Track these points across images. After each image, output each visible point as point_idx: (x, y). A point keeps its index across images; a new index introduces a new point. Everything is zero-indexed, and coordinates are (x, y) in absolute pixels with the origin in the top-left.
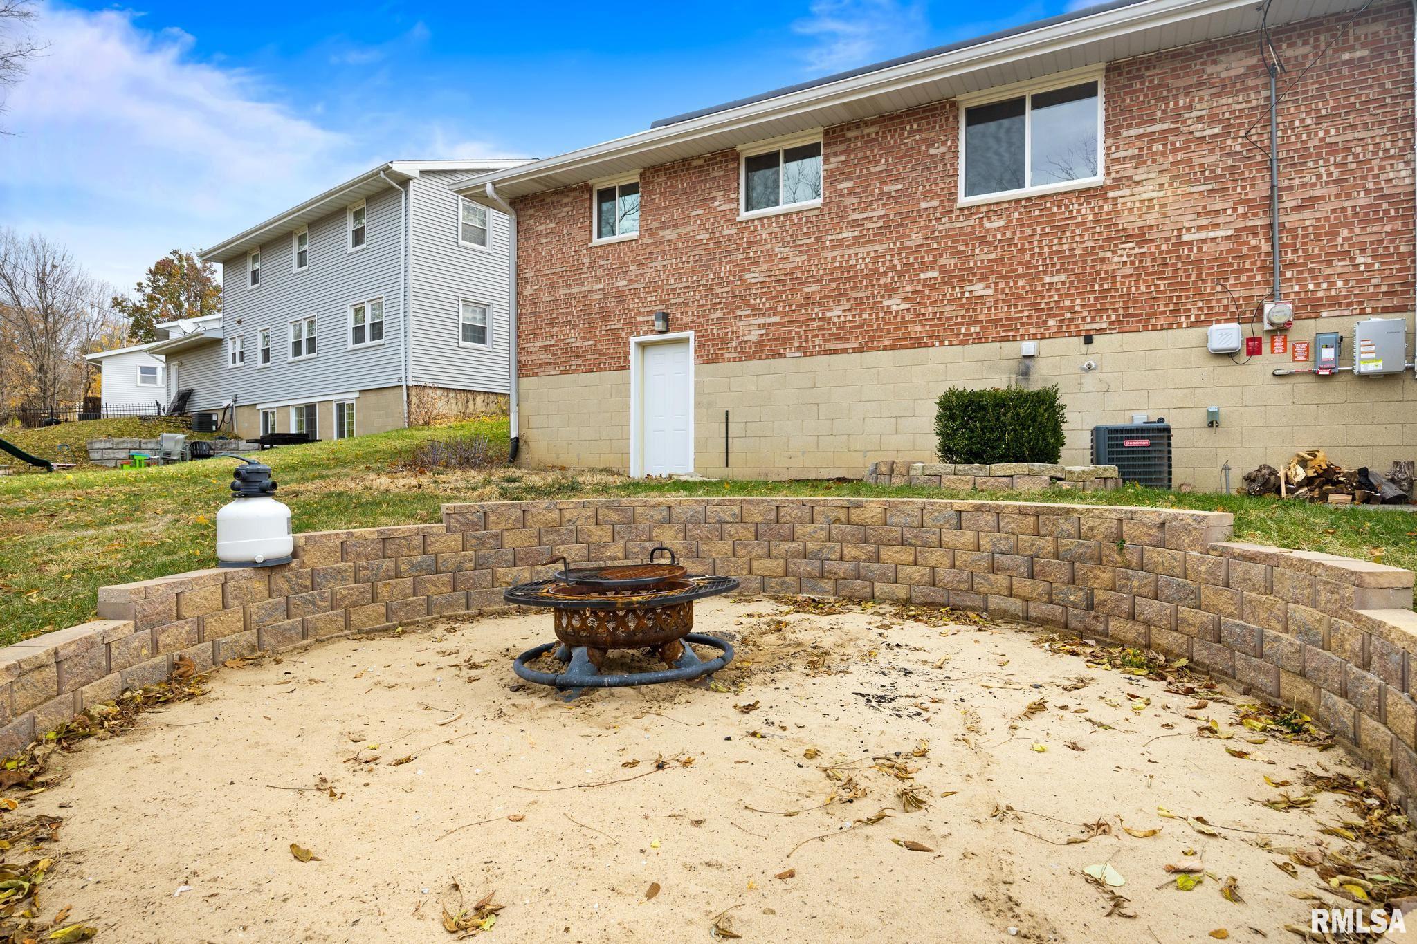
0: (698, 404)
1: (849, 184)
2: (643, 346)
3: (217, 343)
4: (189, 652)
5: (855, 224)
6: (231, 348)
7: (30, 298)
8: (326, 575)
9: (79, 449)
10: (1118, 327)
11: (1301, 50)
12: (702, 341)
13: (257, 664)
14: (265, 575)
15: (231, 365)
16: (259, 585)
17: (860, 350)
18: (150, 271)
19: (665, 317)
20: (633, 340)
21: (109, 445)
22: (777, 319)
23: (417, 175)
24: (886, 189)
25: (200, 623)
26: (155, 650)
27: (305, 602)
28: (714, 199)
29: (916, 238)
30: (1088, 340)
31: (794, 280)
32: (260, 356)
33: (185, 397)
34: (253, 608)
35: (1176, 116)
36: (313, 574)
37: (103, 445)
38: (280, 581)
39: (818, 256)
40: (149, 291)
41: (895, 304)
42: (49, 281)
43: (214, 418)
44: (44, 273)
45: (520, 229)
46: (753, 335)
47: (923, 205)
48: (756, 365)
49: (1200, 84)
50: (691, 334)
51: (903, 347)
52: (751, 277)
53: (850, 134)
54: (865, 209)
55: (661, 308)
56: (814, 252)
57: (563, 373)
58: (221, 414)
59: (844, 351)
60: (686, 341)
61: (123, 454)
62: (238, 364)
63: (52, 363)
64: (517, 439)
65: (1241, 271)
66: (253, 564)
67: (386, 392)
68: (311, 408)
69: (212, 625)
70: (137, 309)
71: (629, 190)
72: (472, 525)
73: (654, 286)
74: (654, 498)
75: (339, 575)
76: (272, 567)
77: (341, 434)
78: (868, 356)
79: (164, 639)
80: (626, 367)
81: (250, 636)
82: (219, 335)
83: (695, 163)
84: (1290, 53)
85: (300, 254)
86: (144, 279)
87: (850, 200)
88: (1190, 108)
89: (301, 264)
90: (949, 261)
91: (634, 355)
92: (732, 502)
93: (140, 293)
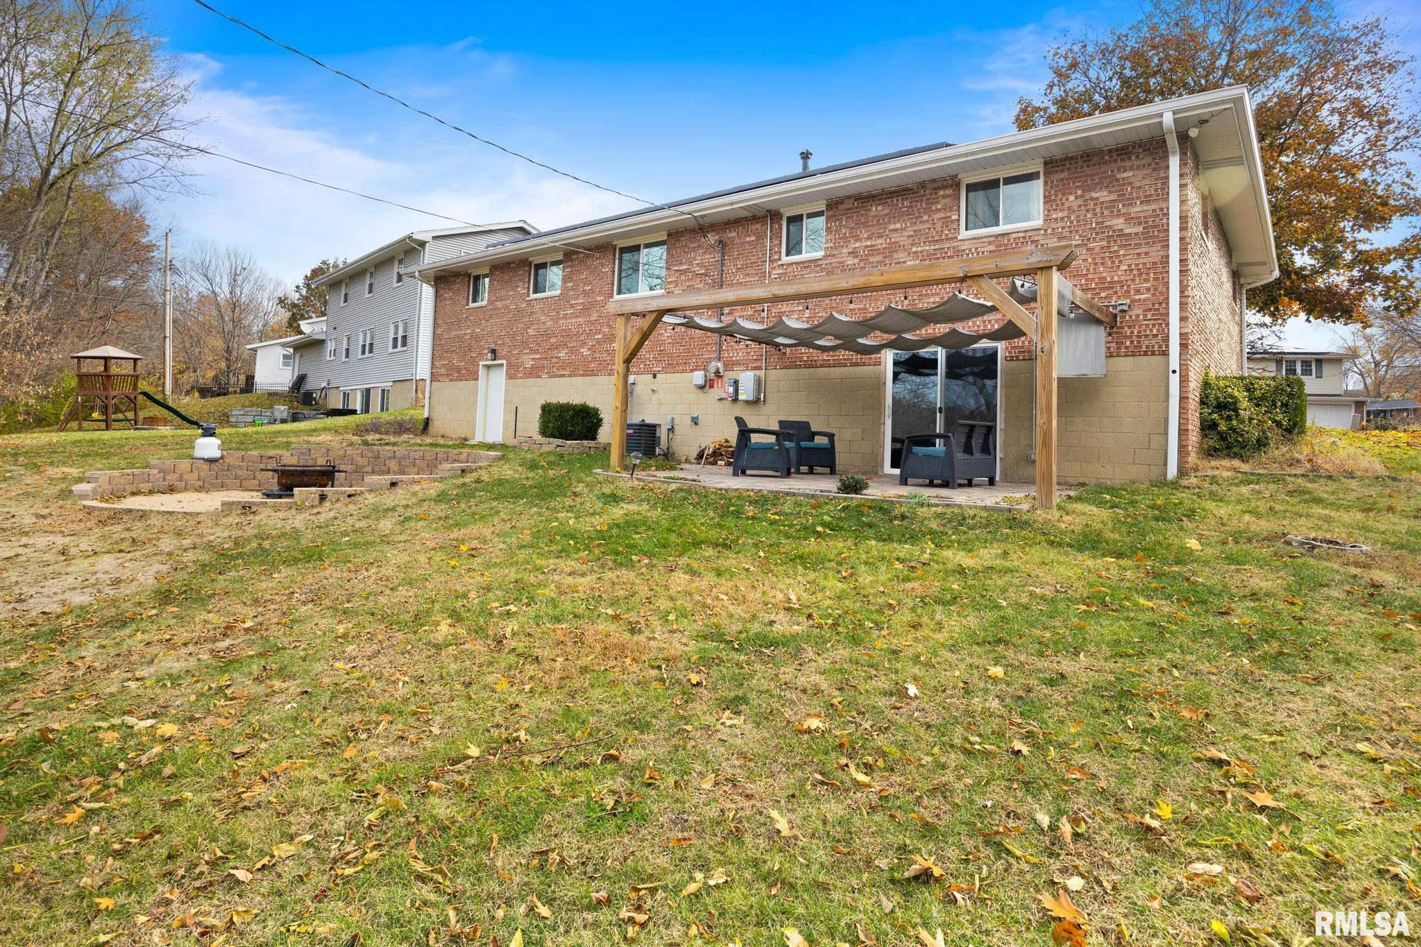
0: (505, 402)
1: (571, 284)
2: (488, 367)
3: (322, 342)
4: (176, 483)
5: (572, 306)
6: (330, 346)
7: (224, 293)
8: (234, 467)
9: (224, 415)
10: (665, 370)
11: (734, 234)
12: (509, 365)
13: (199, 492)
14: (208, 463)
15: (328, 359)
16: (205, 466)
17: (570, 376)
18: (306, 277)
19: (494, 352)
20: (481, 363)
21: (242, 413)
22: (539, 356)
23: (430, 239)
24: (586, 288)
25: (181, 475)
26: (164, 480)
27: (224, 475)
28: (518, 286)
29: (594, 317)
30: (655, 376)
31: (546, 335)
32: (344, 353)
33: (301, 379)
34: (202, 474)
35: (690, 263)
36: (229, 466)
37: (238, 413)
38: (213, 465)
39: (557, 323)
40: (304, 292)
41: (585, 351)
42: (240, 279)
43: (314, 395)
44: (236, 274)
45: (437, 295)
46: (529, 364)
47: (598, 299)
48: (530, 381)
49: (699, 247)
50: (504, 362)
51: (587, 375)
52: (531, 332)
53: (574, 257)
54: (577, 299)
55: (493, 346)
56: (556, 320)
57: (451, 380)
58: (319, 393)
59: (564, 376)
60: (502, 365)
61: (250, 419)
62: (333, 358)
63: (236, 346)
64: (428, 419)
65: (708, 344)
66: (204, 459)
67: (406, 383)
68: (368, 390)
69: (186, 476)
70: (294, 305)
71: (486, 276)
72: (303, 454)
73: (490, 334)
74: (388, 448)
75: (241, 468)
76: (211, 461)
77: (382, 410)
78: (574, 379)
79: (168, 477)
80: (477, 379)
81: (201, 483)
82: (322, 337)
83: (513, 265)
84: (730, 235)
85: (371, 285)
86: (301, 282)
87: (572, 293)
88: (695, 259)
89: (370, 292)
90: (606, 330)
91: (482, 372)
92: (420, 451)
93: (297, 294)
